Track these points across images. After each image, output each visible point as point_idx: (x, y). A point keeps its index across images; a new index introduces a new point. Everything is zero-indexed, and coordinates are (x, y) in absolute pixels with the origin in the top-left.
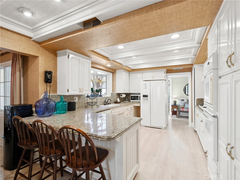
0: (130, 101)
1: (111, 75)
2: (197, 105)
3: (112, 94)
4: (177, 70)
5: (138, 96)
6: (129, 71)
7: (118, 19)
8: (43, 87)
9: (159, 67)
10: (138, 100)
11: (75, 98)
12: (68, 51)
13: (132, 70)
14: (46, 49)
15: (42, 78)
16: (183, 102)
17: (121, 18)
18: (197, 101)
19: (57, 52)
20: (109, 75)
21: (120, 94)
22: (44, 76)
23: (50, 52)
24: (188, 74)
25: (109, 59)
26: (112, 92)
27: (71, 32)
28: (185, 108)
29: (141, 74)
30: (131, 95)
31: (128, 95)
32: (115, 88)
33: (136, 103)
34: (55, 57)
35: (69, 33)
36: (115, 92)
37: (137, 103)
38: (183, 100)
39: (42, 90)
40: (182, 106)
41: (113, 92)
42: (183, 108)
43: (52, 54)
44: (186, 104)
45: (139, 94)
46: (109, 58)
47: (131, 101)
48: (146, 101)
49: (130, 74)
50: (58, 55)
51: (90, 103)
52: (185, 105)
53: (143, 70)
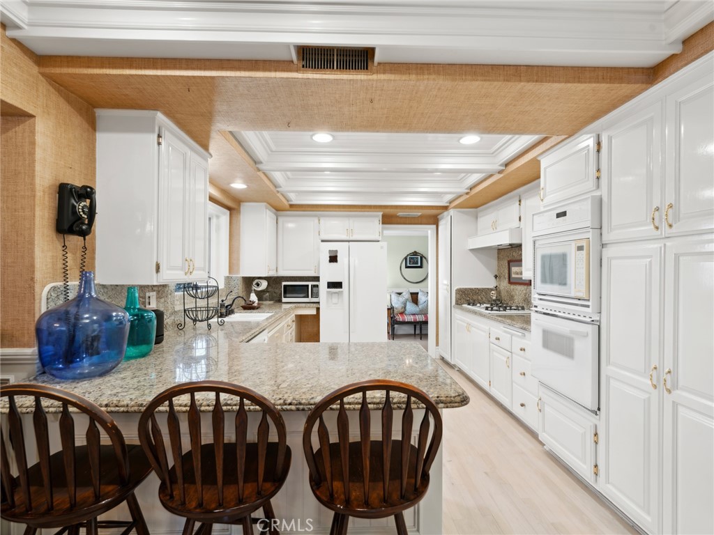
0: (280, 301)
1: (225, 216)
2: (457, 303)
3: (228, 279)
4: (406, 218)
5: (308, 286)
6: (277, 210)
7: (429, 74)
8: (50, 254)
9: (370, 207)
10: (308, 297)
11: (147, 294)
12: (160, 117)
13: (291, 206)
14: (59, 91)
15: (46, 215)
16: (402, 299)
17: (438, 73)
18: (456, 294)
19: (96, 110)
20: (218, 217)
21: (254, 278)
22: (57, 205)
23: (72, 107)
24: (429, 230)
25: (260, 166)
26: (228, 275)
27: (240, 61)
28: (406, 312)
29: (316, 220)
30: (284, 283)
31: (274, 281)
32: (238, 259)
33: (304, 305)
34: (90, 129)
35: (229, 60)
36: (238, 272)
37: (309, 305)
38: (400, 294)
39: (46, 265)
40: (401, 308)
41: (230, 272)
42: (402, 313)
43: (79, 117)
44: (408, 303)
45: (317, 279)
46: (261, 163)
47: (284, 300)
48: (335, 300)
49: (280, 220)
50: (99, 124)
51: (190, 312)
52: (405, 307)
53: (323, 209)
